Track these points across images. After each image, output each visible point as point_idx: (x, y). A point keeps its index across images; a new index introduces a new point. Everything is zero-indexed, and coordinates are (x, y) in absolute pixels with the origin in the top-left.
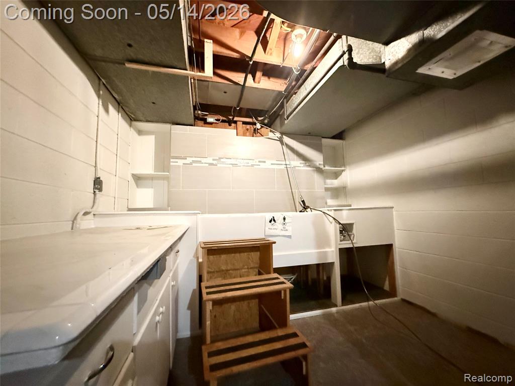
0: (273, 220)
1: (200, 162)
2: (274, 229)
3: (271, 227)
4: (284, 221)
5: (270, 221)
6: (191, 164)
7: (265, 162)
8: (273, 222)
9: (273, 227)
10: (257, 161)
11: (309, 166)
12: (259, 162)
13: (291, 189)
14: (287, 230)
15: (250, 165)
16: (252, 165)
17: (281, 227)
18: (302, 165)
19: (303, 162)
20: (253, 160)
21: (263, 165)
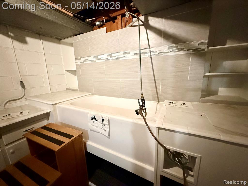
0: (94, 118)
1: (87, 60)
2: (95, 126)
3: (93, 124)
4: (103, 122)
5: (92, 119)
6: (83, 62)
7: (129, 53)
8: (94, 120)
9: (95, 124)
10: (122, 53)
11: (182, 49)
12: (124, 54)
13: (155, 79)
14: (105, 131)
15: (116, 58)
16: (119, 58)
17: (101, 126)
18: (171, 50)
19: (174, 45)
20: (119, 52)
21: (128, 57)
